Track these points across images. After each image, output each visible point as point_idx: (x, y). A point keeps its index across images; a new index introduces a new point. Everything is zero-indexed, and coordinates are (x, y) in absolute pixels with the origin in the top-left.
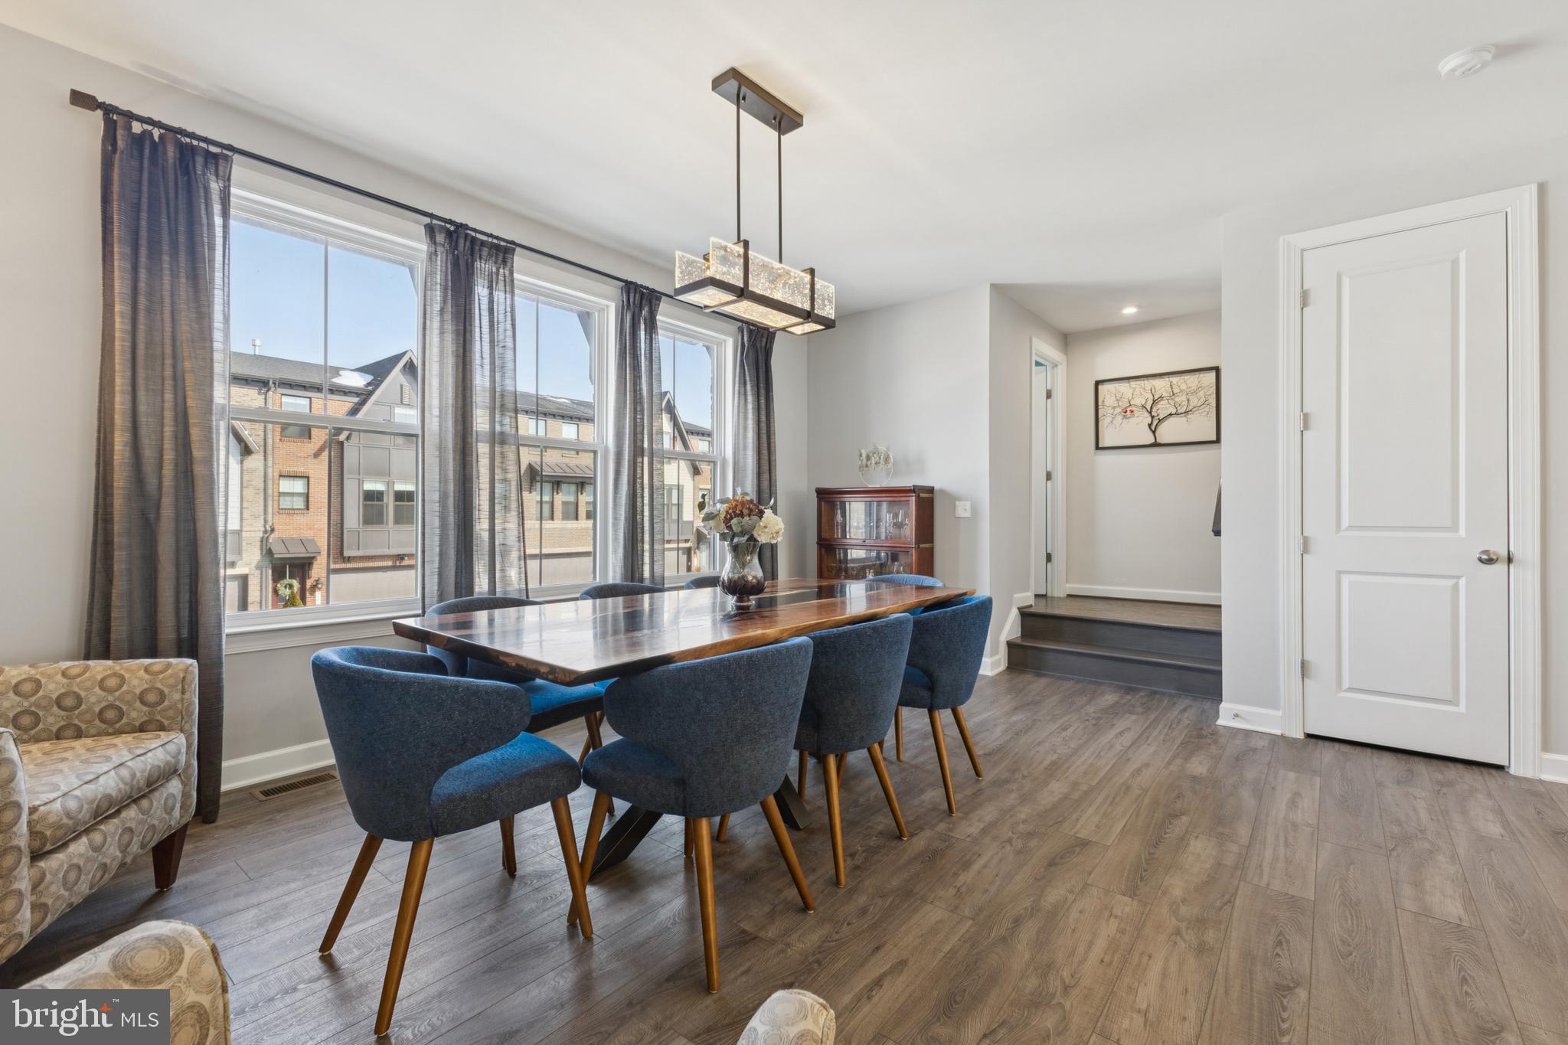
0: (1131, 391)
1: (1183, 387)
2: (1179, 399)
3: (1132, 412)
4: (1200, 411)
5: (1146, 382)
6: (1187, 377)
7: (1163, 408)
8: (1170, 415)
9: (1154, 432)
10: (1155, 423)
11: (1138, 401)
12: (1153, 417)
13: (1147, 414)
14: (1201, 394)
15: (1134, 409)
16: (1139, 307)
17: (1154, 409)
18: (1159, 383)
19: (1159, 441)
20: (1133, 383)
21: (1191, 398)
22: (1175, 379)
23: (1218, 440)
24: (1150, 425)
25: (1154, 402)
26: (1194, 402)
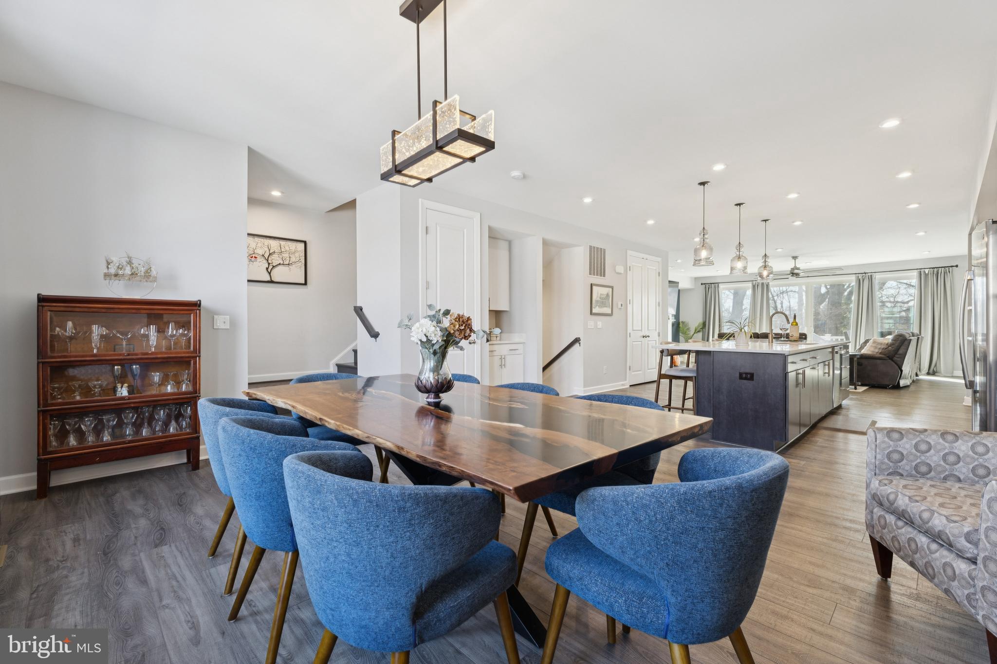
0: (255, 244)
1: (287, 248)
2: (286, 255)
3: (256, 258)
4: (296, 265)
5: (265, 240)
6: (289, 243)
7: (275, 259)
8: (280, 264)
9: (270, 273)
10: (271, 267)
11: (260, 251)
12: (269, 264)
13: (265, 261)
14: (297, 255)
15: (256, 256)
16: (282, 193)
17: (269, 259)
18: (274, 244)
19: (274, 279)
20: (257, 239)
21: (291, 256)
22: (283, 243)
23: (305, 284)
24: (267, 269)
25: (270, 254)
26: (293, 259)
